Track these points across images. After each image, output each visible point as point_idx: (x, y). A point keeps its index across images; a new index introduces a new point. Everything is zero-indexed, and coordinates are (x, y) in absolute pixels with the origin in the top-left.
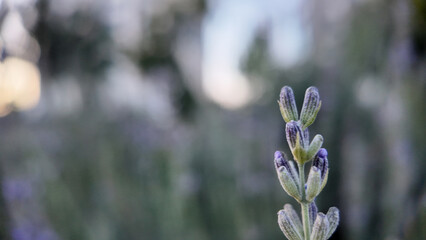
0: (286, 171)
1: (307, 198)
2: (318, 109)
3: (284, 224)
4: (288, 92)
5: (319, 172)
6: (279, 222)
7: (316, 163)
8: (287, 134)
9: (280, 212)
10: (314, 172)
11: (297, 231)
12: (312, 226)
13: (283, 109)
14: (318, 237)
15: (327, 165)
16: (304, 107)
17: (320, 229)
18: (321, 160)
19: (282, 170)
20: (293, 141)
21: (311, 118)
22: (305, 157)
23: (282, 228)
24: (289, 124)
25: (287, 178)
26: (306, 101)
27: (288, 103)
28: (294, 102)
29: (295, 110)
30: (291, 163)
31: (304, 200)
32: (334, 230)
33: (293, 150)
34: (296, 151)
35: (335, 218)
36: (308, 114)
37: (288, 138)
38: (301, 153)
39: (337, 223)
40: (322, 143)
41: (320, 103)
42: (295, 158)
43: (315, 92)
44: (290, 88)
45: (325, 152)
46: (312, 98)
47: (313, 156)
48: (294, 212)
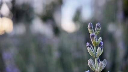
0: (90, 48)
1: (97, 56)
2: (100, 29)
3: (90, 64)
4: (91, 24)
5: (101, 48)
6: (88, 64)
7: (100, 46)
8: (91, 37)
9: (88, 61)
10: (99, 49)
11: (94, 66)
12: (98, 65)
13: (89, 30)
14: (100, 68)
15: (103, 46)
16: (96, 29)
17: (101, 66)
18: (101, 45)
19: (89, 48)
20: (93, 39)
21: (98, 32)
22: (96, 44)
23: (89, 65)
24: (91, 34)
25: (91, 50)
26: (96, 27)
27: (91, 28)
28: (93, 27)
29: (93, 30)
30: (92, 46)
31: (96, 57)
32: (105, 66)
33: (92, 42)
34: (94, 42)
35: (105, 63)
36: (97, 31)
37: (91, 38)
38: (95, 43)
39: (106, 64)
40: (101, 40)
41: (101, 28)
42: (93, 44)
43: (99, 24)
44: (91, 23)
45: (102, 43)
46: (98, 26)
47: (99, 44)
48: (92, 61)
